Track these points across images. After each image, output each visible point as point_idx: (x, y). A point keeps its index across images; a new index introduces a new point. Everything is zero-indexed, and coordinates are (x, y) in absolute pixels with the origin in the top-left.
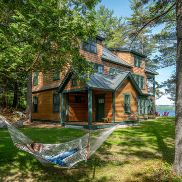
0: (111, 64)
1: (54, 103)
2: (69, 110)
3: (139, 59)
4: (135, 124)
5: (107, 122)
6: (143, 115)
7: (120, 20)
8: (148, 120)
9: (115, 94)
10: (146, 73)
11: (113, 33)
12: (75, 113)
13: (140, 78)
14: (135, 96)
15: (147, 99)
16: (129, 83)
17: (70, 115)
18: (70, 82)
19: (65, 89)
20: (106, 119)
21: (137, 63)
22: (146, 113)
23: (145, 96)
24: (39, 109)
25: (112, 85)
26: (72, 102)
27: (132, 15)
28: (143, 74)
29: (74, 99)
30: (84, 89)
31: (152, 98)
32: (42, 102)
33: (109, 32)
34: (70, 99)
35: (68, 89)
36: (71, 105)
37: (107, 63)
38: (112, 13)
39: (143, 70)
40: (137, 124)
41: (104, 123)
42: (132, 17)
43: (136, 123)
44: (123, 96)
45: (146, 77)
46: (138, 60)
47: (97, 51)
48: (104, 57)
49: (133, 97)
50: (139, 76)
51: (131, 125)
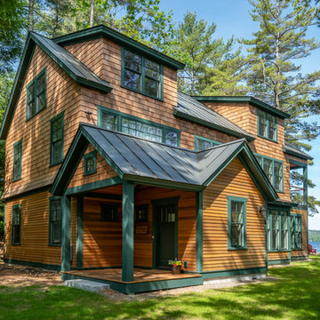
0: (199, 129)
1: (51, 221)
2: (82, 240)
3: (271, 121)
4: (258, 277)
5: (182, 272)
6: (279, 252)
7: (229, 45)
8: (292, 264)
9: (205, 198)
10: (287, 153)
11: (212, 74)
12: (101, 247)
13: (272, 165)
14: (260, 204)
15: (288, 215)
16: (244, 171)
17: (86, 252)
18: (80, 165)
19: (70, 186)
20: (178, 263)
21: (266, 129)
22: (287, 247)
23: (285, 208)
24: (23, 236)
25: (195, 173)
26: (93, 220)
27: (256, 35)
28: (280, 157)
29: (99, 211)
30: (113, 182)
31: (301, 212)
32: (29, 219)
33: (205, 72)
34: (85, 210)
35: (77, 183)
36: (88, 226)
37: (189, 126)
38: (213, 29)
39: (279, 148)
40: (264, 276)
41: (173, 273)
42: (256, 38)
43: (260, 273)
44: (228, 204)
45: (286, 165)
46: (267, 122)
47: (162, 92)
48: (180, 109)
49: (255, 206)
50: (270, 161)
51: (247, 278)
